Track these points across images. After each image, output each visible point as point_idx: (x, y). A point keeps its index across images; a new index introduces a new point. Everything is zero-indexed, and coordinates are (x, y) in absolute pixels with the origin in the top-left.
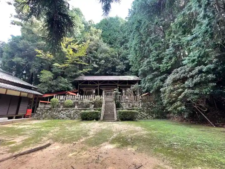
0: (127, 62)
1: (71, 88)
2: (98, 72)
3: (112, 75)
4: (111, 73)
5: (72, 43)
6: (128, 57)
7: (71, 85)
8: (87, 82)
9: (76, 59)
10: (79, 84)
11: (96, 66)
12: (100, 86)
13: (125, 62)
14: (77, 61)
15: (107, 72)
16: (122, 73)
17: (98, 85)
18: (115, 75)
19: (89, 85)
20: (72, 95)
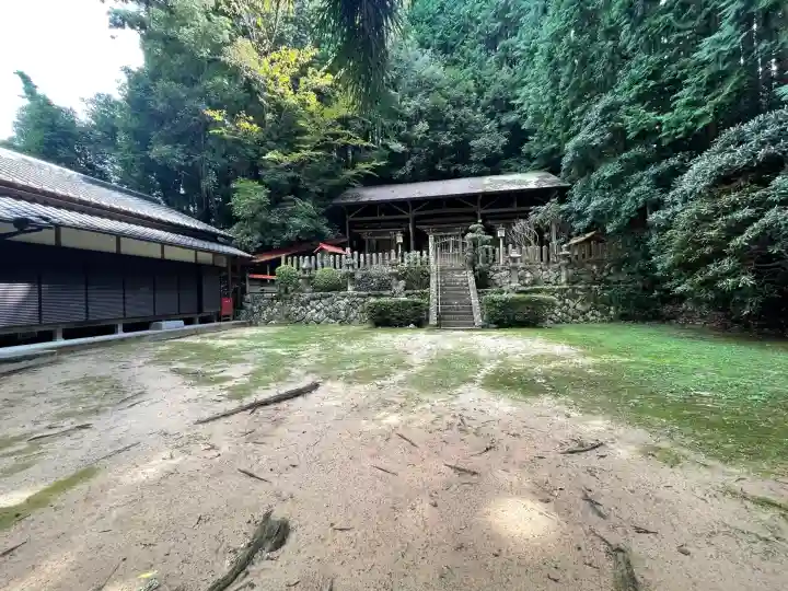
0: (512, 117)
1: (327, 231)
2: (408, 168)
3: (457, 175)
4: (453, 168)
5: (310, 70)
6: (517, 97)
7: (326, 220)
8: (372, 207)
9: (331, 130)
10: (349, 218)
11: (398, 147)
12: (416, 219)
13: (504, 120)
14: (336, 136)
15: (440, 167)
16: (493, 165)
17: (411, 215)
18: (468, 175)
19: (378, 218)
20: (335, 254)
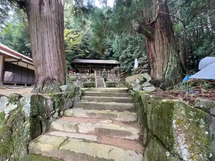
1: (71, 68)
2: (89, 56)
3: (99, 59)
4: (99, 58)
5: (70, 34)
6: (111, 46)
7: (70, 66)
8: (81, 64)
9: (74, 47)
10: (76, 66)
11: (88, 52)
12: (91, 67)
13: (109, 49)
14: (75, 48)
15: (96, 57)
16: (107, 58)
17: (90, 66)
18: (102, 59)
19: (83, 66)
20: (72, 73)
